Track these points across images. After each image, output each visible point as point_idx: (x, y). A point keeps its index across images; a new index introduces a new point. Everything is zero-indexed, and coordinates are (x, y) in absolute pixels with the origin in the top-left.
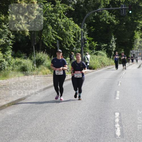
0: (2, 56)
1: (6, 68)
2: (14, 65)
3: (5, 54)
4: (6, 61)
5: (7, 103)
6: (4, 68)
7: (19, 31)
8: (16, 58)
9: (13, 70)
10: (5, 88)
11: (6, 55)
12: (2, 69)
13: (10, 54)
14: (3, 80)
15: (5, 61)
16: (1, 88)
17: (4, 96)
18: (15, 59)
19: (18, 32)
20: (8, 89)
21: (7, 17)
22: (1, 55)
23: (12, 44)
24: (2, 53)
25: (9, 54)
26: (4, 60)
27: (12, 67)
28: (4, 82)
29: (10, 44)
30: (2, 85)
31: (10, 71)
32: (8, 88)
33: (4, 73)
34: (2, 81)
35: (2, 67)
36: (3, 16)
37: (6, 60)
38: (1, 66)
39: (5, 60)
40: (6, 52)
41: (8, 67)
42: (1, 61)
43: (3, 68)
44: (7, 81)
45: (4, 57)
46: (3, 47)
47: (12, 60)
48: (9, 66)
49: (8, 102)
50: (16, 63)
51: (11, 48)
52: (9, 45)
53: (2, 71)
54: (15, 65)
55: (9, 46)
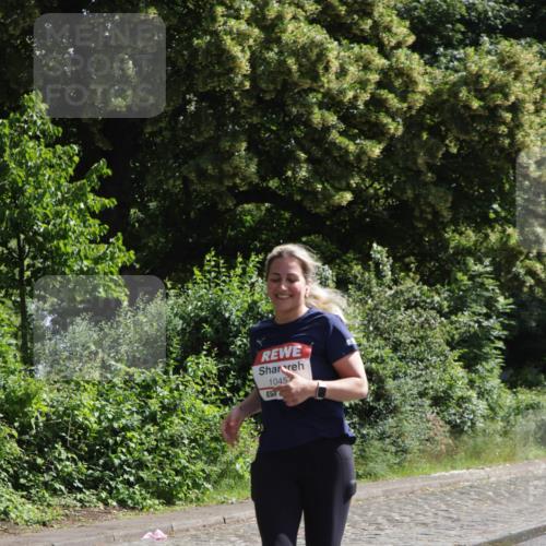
0: (466, 381)
1: (480, 425)
2: (512, 418)
3: (476, 371)
4: (478, 398)
5: (485, 540)
6: (473, 424)
7: (531, 286)
8: (519, 389)
9: (505, 433)
10: (479, 494)
11: (480, 377)
12: (466, 428)
13: (497, 371)
14: (468, 469)
15: (475, 401)
16: (462, 493)
17: (476, 517)
18: (515, 393)
19: (525, 290)
20: (489, 498)
21: (487, 236)
22: (460, 375)
23: (505, 333)
24: (464, 367)
25: (491, 371)
26: (473, 394)
27: (501, 424)
28: (471, 474)
29: (495, 333)
30: (467, 484)
31: (497, 436)
32: (491, 493)
33: (471, 442)
34: (465, 471)
35: (464, 423)
36: (470, 232)
37: (481, 395)
38: (462, 416)
39: (475, 395)
40: (479, 367)
41: (488, 423)
42: (462, 398)
43: (469, 424)
44: (482, 472)
45: (471, 383)
46: (468, 348)
47: (504, 395)
48: (493, 419)
49: (492, 537)
50: (518, 408)
51: (500, 349)
52: (490, 339)
53: (465, 438)
54: (516, 415)
55: (493, 342)
